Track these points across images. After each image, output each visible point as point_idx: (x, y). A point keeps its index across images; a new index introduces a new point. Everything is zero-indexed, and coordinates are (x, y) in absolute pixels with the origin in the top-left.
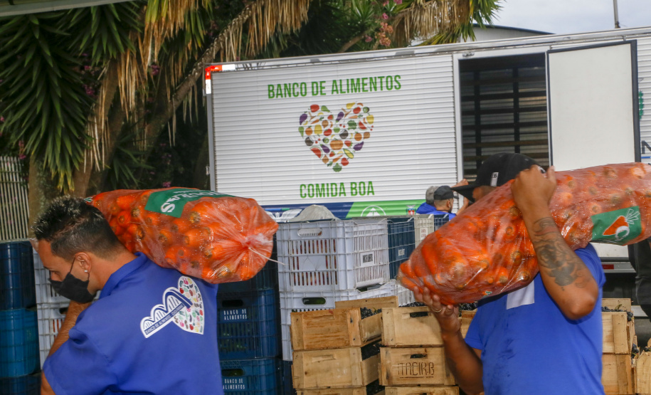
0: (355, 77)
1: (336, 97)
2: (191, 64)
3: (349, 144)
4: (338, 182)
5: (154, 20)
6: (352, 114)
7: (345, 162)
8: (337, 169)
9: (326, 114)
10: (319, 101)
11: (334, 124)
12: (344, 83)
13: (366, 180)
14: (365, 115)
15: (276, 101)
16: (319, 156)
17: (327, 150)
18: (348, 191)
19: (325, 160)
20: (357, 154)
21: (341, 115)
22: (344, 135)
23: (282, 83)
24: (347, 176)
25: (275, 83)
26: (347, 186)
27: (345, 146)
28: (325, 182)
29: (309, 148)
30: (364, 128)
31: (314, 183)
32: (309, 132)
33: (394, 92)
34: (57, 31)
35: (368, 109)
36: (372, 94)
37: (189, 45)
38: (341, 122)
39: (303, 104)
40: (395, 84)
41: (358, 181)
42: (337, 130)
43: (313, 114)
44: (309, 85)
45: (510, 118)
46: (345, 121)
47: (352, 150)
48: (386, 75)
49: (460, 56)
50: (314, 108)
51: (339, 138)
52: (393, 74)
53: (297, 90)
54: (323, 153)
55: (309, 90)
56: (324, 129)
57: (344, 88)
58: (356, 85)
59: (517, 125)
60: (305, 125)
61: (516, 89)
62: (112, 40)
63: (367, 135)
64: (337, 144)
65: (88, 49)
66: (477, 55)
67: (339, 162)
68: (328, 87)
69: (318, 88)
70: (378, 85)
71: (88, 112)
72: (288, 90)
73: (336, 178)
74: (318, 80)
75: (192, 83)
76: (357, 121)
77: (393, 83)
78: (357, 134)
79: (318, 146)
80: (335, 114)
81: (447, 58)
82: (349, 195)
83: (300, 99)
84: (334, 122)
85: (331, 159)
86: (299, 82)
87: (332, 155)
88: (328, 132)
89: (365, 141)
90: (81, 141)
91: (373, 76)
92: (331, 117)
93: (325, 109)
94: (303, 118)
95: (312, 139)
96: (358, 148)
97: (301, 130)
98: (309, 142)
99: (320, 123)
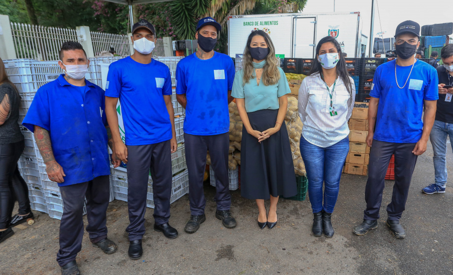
0: (266, 21)
1: (261, 26)
2: (224, 18)
5: (214, 5)
10: (257, 27)
12: (263, 22)
15: (245, 26)
23: (247, 22)
25: (245, 22)
33: (276, 25)
34: (189, 7)
35: (269, 30)
36: (270, 26)
37: (223, 13)
39: (252, 28)
48: (274, 21)
50: (255, 29)
52: (276, 21)
53: (251, 24)
55: (254, 24)
57: (263, 24)
62: (203, 10)
65: (197, 13)
70: (272, 23)
72: (249, 24)
74: (257, 22)
75: (224, 23)
77: (276, 23)
81: (290, 17)
86: (252, 22)
91: (271, 21)
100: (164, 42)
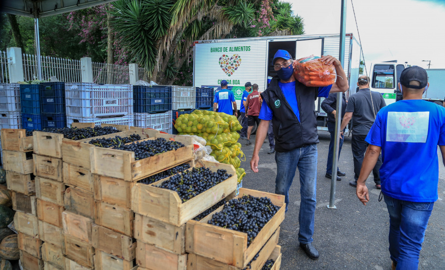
0: (237, 46)
1: (230, 52)
3: (233, 68)
6: (235, 58)
7: (232, 73)
8: (229, 75)
10: (225, 53)
12: (233, 48)
13: (238, 79)
14: (239, 59)
15: (213, 53)
16: (224, 71)
17: (227, 69)
18: (232, 82)
19: (226, 72)
20: (236, 71)
21: (231, 58)
22: (232, 65)
23: (215, 47)
24: (232, 78)
25: (213, 47)
29: (221, 68)
32: (222, 63)
33: (248, 51)
34: (145, 28)
35: (239, 57)
36: (241, 52)
39: (220, 54)
41: (235, 80)
42: (230, 63)
43: (224, 58)
44: (223, 48)
46: (233, 60)
47: (234, 70)
48: (246, 46)
49: (269, 41)
50: (224, 56)
51: (230, 65)
52: (248, 46)
53: (219, 50)
57: (233, 50)
58: (237, 49)
60: (221, 61)
63: (239, 65)
64: (230, 68)
66: (275, 41)
67: (230, 73)
68: (228, 49)
69: (225, 50)
70: (244, 49)
71: (156, 54)
72: (216, 50)
73: (229, 78)
74: (226, 47)
76: (236, 60)
77: (248, 48)
79: (224, 68)
81: (265, 41)
82: (232, 84)
83: (220, 53)
85: (228, 72)
86: (220, 47)
88: (227, 64)
89: (238, 67)
90: (154, 62)
91: (242, 46)
92: (228, 59)
93: (227, 56)
94: (220, 59)
95: (223, 65)
96: (236, 69)
97: (220, 63)
98: (221, 66)
99: (225, 61)
100: (130, 69)
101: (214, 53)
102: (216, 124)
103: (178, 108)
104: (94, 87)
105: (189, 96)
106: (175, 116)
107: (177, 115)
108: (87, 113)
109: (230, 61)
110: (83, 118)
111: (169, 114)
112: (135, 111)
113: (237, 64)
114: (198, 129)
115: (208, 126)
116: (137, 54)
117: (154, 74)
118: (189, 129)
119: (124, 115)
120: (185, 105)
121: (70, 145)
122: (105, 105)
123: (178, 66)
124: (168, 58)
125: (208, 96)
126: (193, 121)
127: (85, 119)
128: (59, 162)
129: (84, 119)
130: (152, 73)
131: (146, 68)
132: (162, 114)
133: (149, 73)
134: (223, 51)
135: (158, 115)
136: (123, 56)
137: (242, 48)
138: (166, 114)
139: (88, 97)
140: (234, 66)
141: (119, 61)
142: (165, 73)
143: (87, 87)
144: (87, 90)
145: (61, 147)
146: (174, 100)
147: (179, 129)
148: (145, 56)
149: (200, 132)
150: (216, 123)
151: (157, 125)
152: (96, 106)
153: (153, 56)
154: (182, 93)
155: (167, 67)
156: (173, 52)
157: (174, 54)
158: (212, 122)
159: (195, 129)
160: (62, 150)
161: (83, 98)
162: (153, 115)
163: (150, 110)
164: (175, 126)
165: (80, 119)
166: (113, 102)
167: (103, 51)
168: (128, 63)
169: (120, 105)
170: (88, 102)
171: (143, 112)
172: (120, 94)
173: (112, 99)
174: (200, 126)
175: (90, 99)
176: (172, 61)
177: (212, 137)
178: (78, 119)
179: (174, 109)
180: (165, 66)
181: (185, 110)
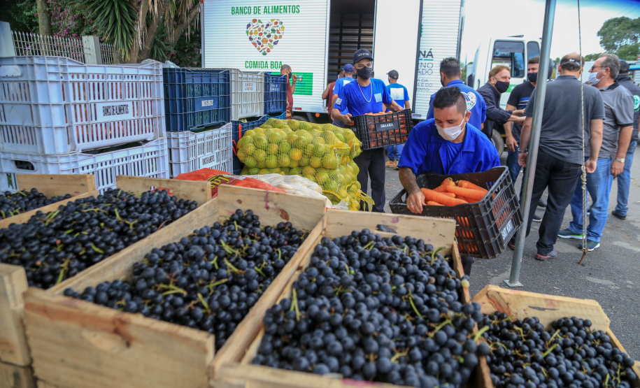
0: (276, 5)
1: (266, 15)
3: (271, 41)
4: (265, 61)
6: (273, 25)
7: (268, 51)
8: (264, 54)
9: (260, 24)
10: (257, 17)
11: (264, 30)
12: (270, 8)
13: (279, 61)
14: (280, 26)
15: (235, 16)
16: (256, 46)
17: (260, 44)
18: (269, 66)
19: (259, 49)
20: (275, 46)
21: (268, 25)
22: (269, 36)
23: (239, 6)
24: (269, 58)
25: (235, 7)
26: (269, 63)
27: (269, 42)
28: (258, 60)
29: (251, 42)
30: (279, 33)
31: (252, 61)
32: (251, 33)
33: (296, 14)
35: (282, 23)
36: (284, 15)
38: (268, 29)
40: (296, 10)
41: (274, 61)
42: (265, 33)
43: (254, 24)
44: (252, 8)
45: (356, 39)
46: (270, 28)
47: (272, 44)
48: (292, 5)
50: (255, 21)
51: (266, 37)
52: (296, 5)
53: (246, 11)
54: (258, 45)
55: (252, 11)
56: (259, 32)
57: (270, 11)
59: (359, 43)
60: (249, 30)
61: (360, 24)
63: (280, 37)
64: (265, 41)
67: (266, 50)
68: (263, 9)
69: (257, 10)
70: (288, 10)
71: (134, 18)
72: (242, 11)
73: (264, 59)
74: (257, 6)
76: (276, 29)
78: (276, 36)
79: (255, 41)
80: (265, 25)
82: (269, 68)
83: (247, 15)
84: (264, 29)
85: (261, 48)
86: (247, 6)
87: (262, 46)
88: (261, 34)
89: (279, 40)
90: (132, 32)
91: (285, 5)
92: (263, 26)
93: (260, 21)
94: (249, 26)
95: (253, 37)
96: (275, 43)
97: (247, 32)
98: (251, 39)
99: (257, 29)
100: (85, 46)
101: (237, 16)
102: (331, 149)
103: (240, 116)
104: (70, 70)
105: (254, 90)
106: (238, 134)
107: (240, 131)
108: (56, 142)
109: (265, 30)
110: (45, 156)
111: (227, 129)
112: (168, 129)
113: (278, 35)
114: (291, 160)
115: (315, 153)
116: (98, 18)
117: (133, 54)
118: (273, 161)
119: (145, 141)
120: (250, 109)
121: (73, 326)
122: (102, 119)
123: (172, 39)
124: (155, 26)
125: (278, 90)
126: (279, 143)
127: (54, 160)
128: (16, 376)
129: (49, 160)
130: (129, 51)
131: (118, 41)
132: (216, 131)
133: (123, 51)
134: (253, 13)
135: (208, 133)
136: (70, 23)
137: (285, 8)
138: (223, 130)
139: (55, 97)
140: (272, 38)
141: (63, 32)
142: (152, 51)
143: (52, 70)
144: (53, 78)
145: (22, 324)
146: (233, 99)
147: (250, 162)
148: (115, 21)
149: (294, 165)
150: (329, 146)
151: (208, 155)
152: (79, 122)
153: (130, 20)
154: (244, 84)
155: (155, 42)
156: (164, 16)
157: (164, 20)
158: (322, 146)
159: (286, 160)
160: (26, 338)
161: (40, 101)
162: (200, 135)
163: (194, 125)
164: (240, 155)
165: (36, 159)
166: (122, 110)
167: (27, 14)
168: (79, 37)
169: (136, 117)
170: (57, 113)
171: (182, 130)
172: (135, 89)
173: (117, 103)
174: (297, 154)
175: (64, 103)
176: (162, 32)
177: (324, 176)
178: (29, 159)
179: (233, 119)
180: (150, 40)
181: (250, 119)
